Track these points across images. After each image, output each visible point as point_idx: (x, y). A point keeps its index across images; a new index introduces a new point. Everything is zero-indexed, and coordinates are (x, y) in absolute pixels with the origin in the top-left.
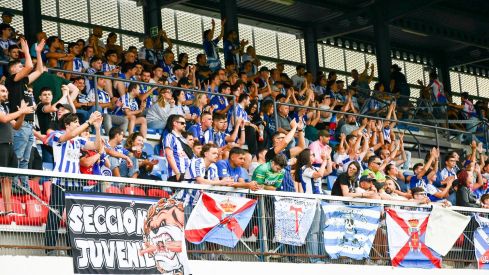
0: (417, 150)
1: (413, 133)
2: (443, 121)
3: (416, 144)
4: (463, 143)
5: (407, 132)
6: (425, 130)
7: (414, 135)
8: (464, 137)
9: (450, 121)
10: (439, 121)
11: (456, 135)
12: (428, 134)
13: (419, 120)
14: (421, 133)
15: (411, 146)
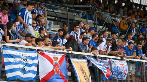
0: (57, 21)
1: (55, 11)
2: (71, 6)
3: (56, 17)
4: (82, 18)
5: (51, 10)
6: (61, 10)
7: (55, 12)
8: (82, 14)
9: (75, 6)
10: (69, 6)
11: (78, 13)
12: (63, 12)
13: (59, 4)
14: (59, 11)
15: (54, 18)
